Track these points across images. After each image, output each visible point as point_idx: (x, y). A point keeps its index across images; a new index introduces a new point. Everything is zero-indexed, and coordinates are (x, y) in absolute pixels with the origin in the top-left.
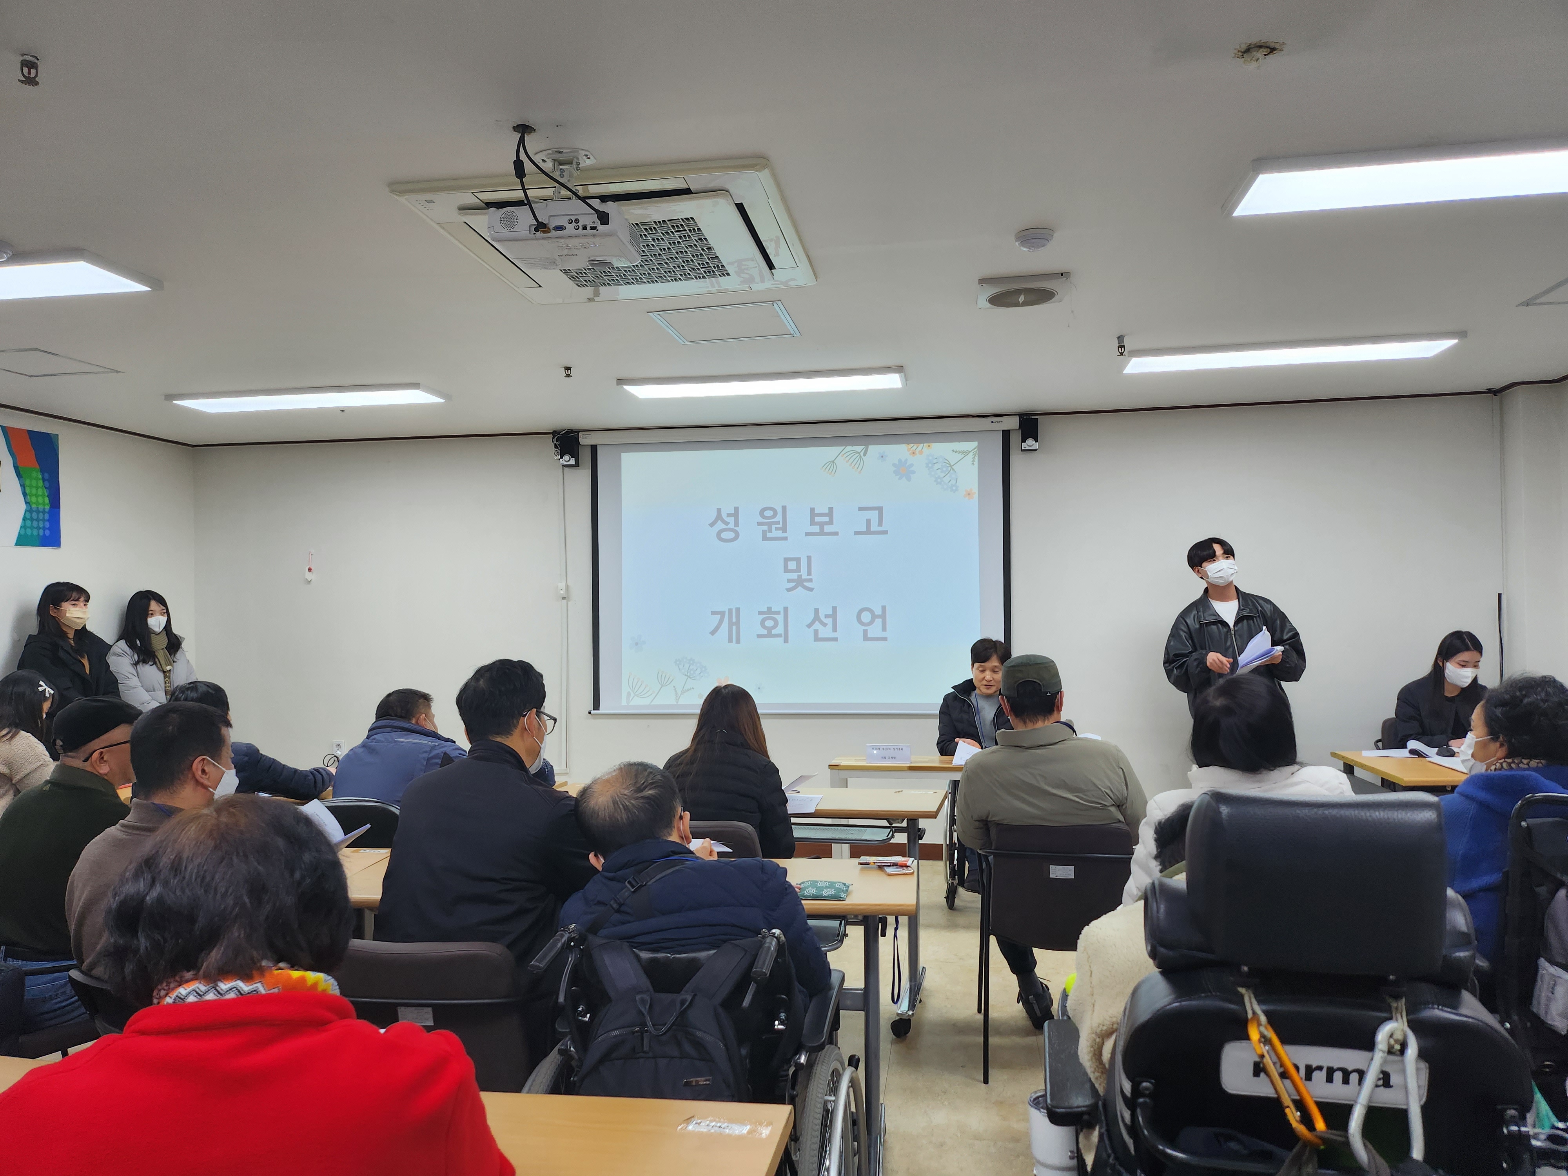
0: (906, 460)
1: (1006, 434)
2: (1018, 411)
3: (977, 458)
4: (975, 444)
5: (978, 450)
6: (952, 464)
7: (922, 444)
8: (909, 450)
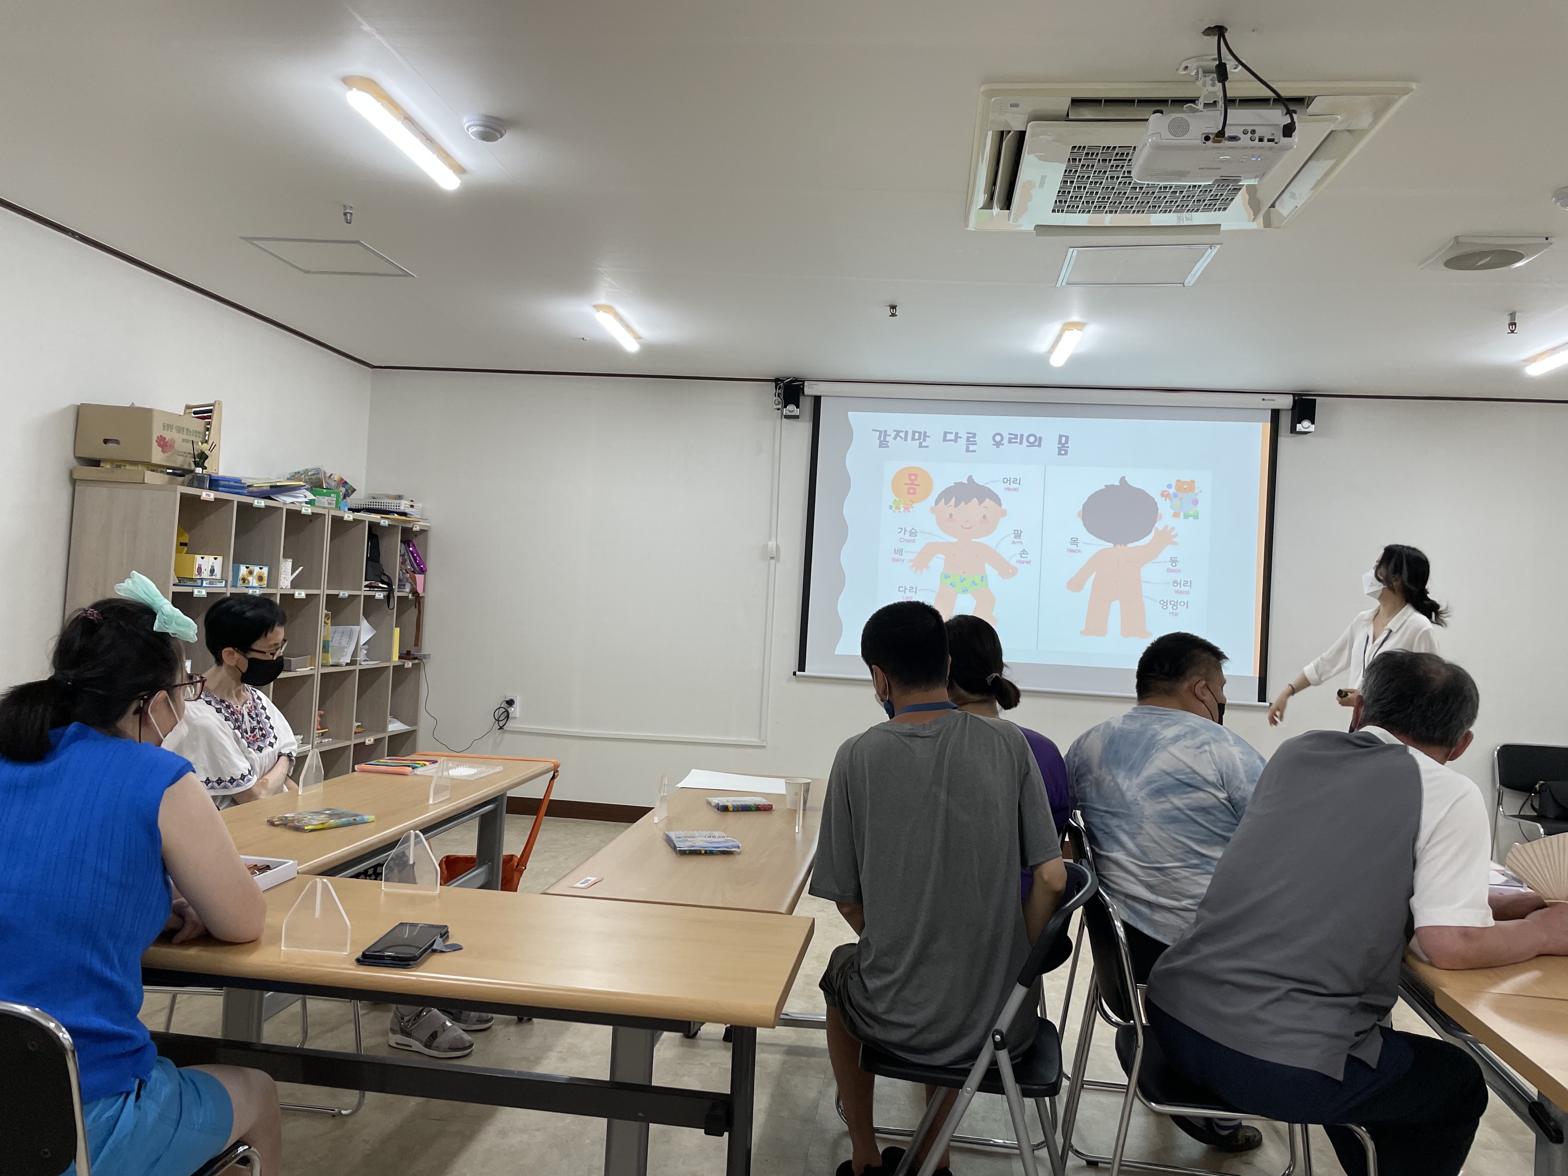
1: (1275, 414)
2: (1291, 390)
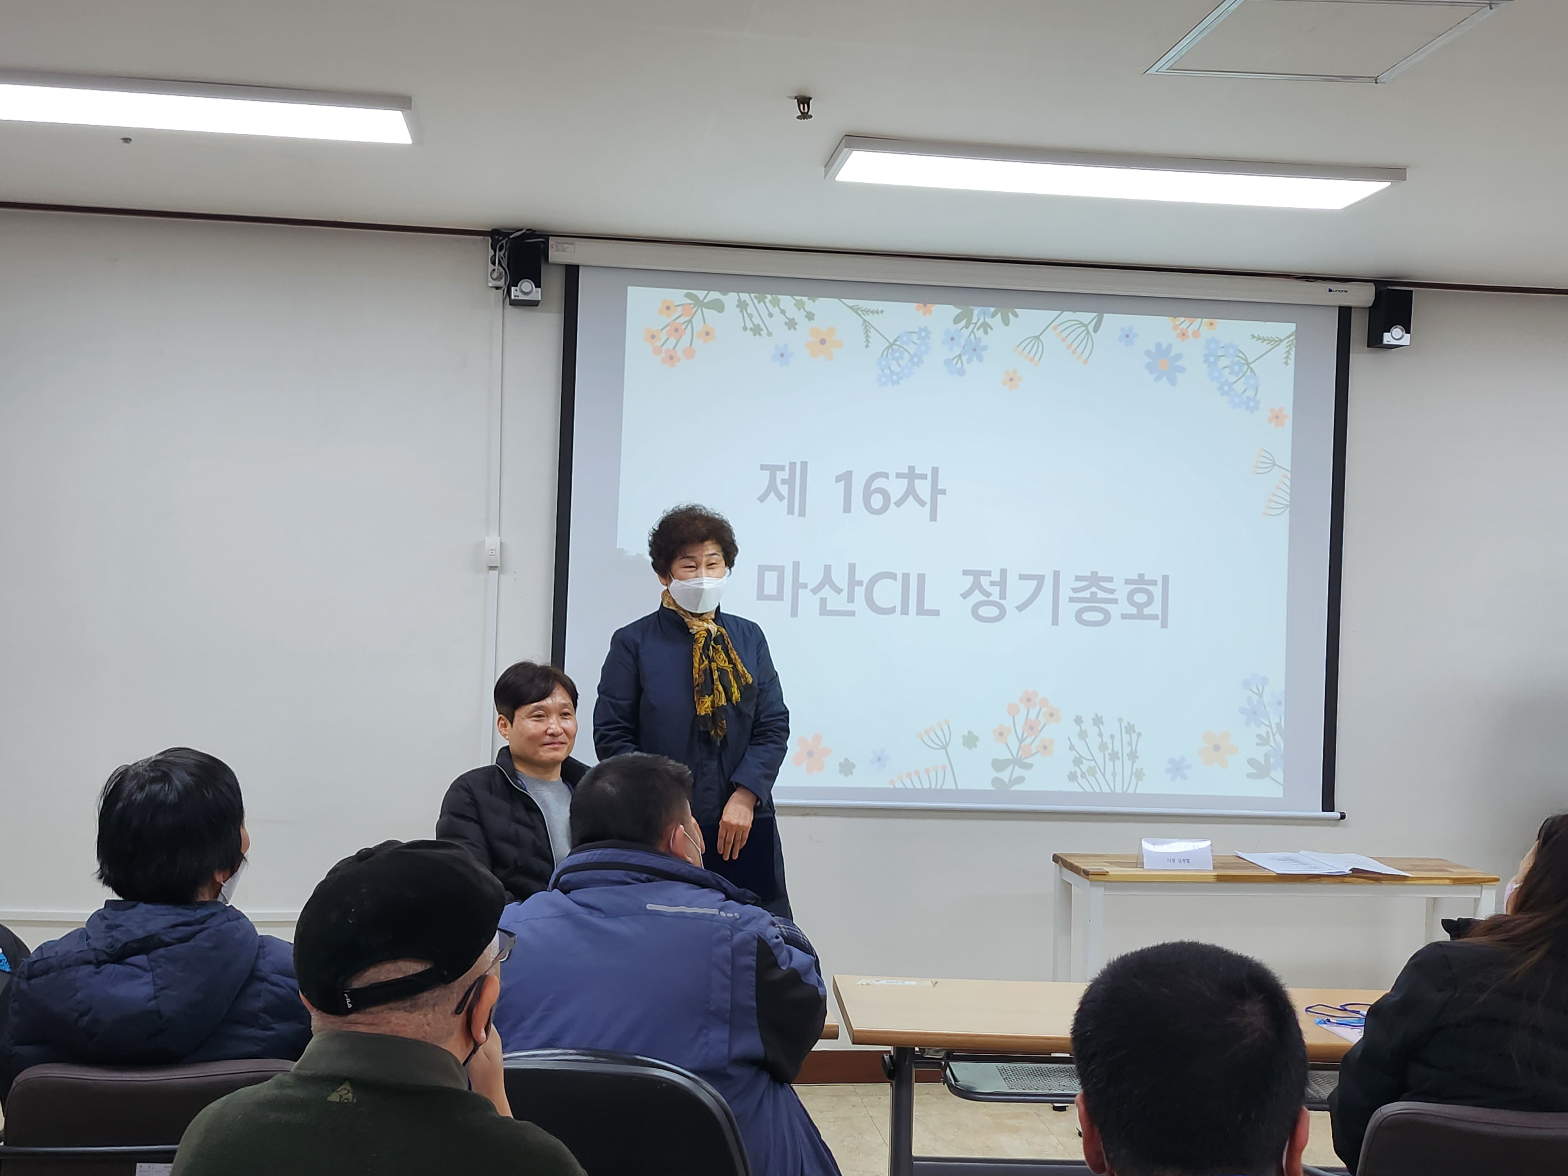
0: (1170, 346)
1: (1345, 313)
2: (1374, 276)
3: (1293, 353)
4: (1291, 327)
5: (1296, 338)
6: (1250, 361)
7: (1199, 320)
8: (1175, 328)
